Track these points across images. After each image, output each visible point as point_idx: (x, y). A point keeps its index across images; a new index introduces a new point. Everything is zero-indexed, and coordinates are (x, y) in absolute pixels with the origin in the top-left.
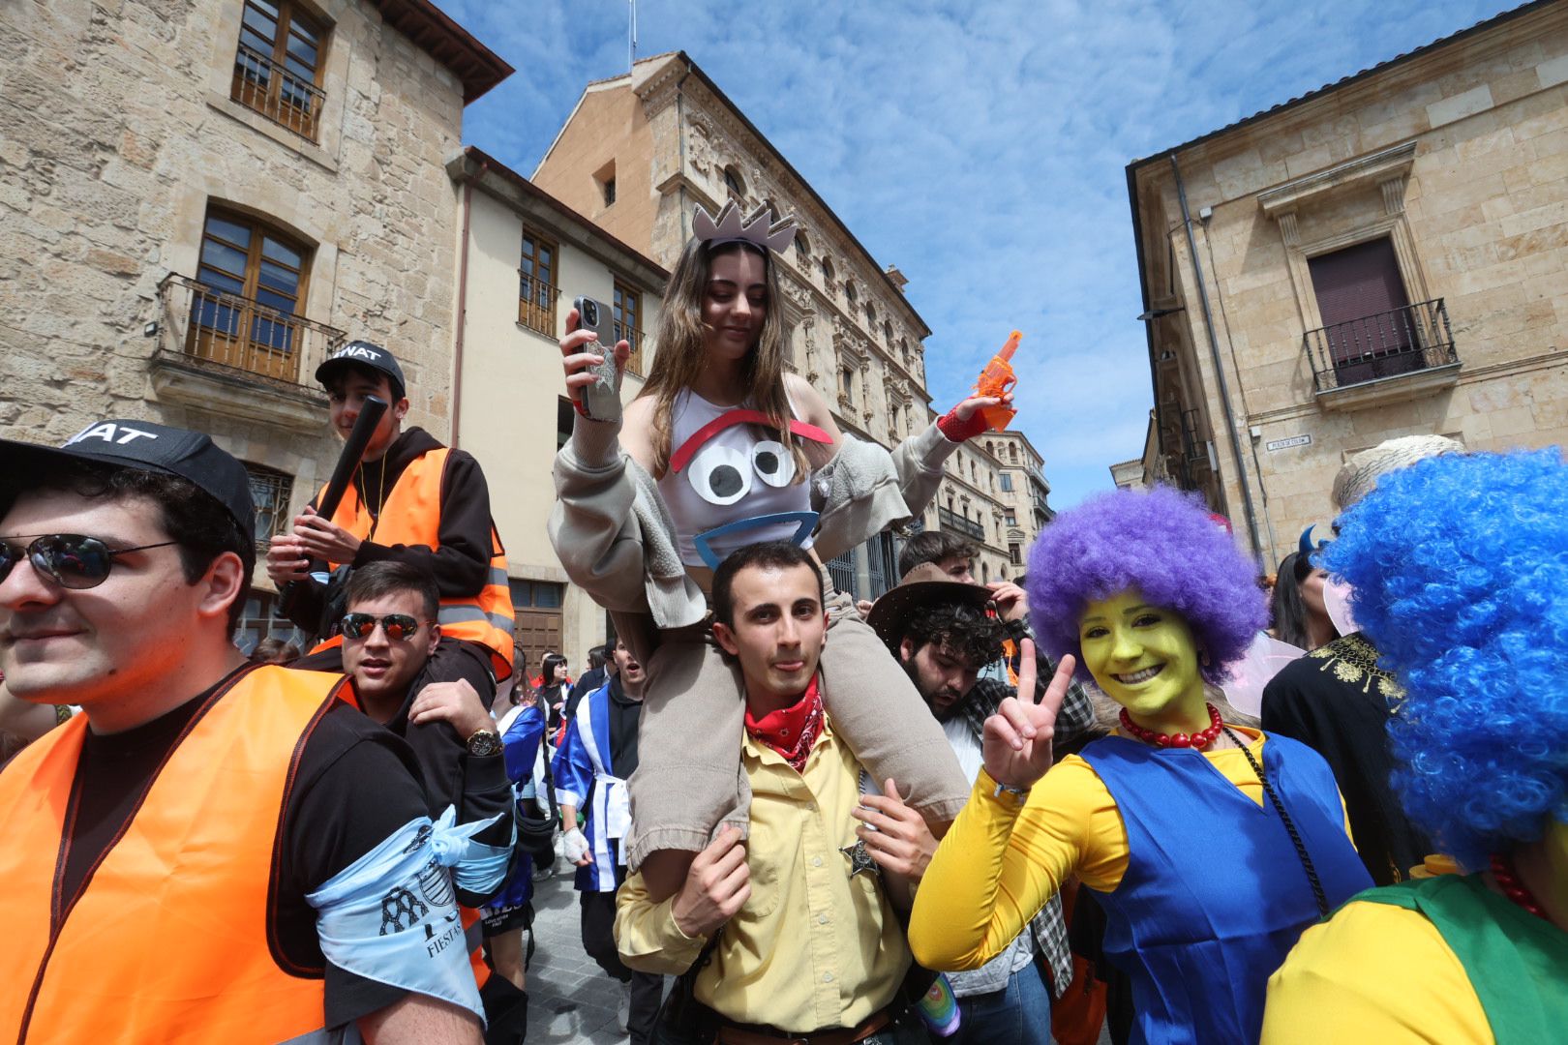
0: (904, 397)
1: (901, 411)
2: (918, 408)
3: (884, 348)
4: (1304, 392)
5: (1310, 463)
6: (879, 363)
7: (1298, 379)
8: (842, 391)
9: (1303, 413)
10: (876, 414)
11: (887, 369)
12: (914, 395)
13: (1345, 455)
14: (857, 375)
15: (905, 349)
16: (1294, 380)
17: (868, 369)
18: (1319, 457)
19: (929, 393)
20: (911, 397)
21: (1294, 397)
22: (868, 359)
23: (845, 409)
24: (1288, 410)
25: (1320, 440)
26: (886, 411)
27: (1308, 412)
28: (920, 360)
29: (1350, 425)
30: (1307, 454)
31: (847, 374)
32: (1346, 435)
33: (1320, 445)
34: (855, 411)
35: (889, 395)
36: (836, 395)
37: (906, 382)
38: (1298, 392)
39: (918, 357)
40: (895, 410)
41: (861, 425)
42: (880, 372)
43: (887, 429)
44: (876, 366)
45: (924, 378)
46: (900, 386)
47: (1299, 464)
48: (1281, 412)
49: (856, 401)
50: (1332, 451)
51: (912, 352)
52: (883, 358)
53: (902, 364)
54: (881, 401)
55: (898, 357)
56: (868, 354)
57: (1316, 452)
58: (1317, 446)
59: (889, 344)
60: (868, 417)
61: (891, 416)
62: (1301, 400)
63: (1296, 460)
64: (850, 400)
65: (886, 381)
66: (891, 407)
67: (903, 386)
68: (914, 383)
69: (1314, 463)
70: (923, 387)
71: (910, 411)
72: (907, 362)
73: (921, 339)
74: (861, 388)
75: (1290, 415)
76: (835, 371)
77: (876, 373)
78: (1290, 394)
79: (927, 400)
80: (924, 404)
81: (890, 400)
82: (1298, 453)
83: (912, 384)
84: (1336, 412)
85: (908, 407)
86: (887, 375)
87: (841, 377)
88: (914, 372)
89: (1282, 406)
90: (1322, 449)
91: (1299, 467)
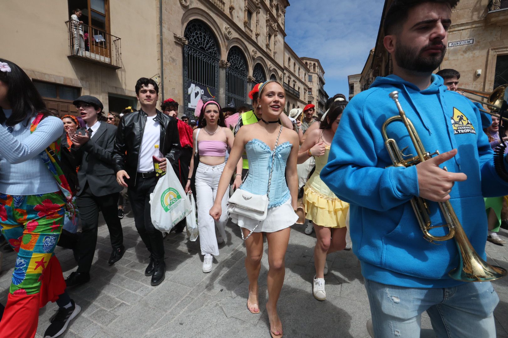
0: (275, 31)
1: (273, 37)
2: (279, 37)
3: (268, 6)
4: (479, 14)
5: (469, 55)
6: (265, 12)
7: (478, 5)
8: (246, 19)
9: (474, 26)
10: (261, 35)
11: (268, 15)
12: (279, 31)
13: (490, 50)
14: (254, 15)
15: (277, 10)
16: (475, 6)
17: (259, 13)
18: (475, 52)
19: (285, 32)
20: (277, 31)
21: (472, 17)
22: (260, 8)
23: (247, 29)
24: (467, 24)
25: (479, 42)
26: (265, 35)
27: (477, 25)
28: (283, 16)
29: (499, 34)
30: (469, 50)
31: (250, 14)
32: (494, 40)
33: (477, 45)
34: (252, 31)
35: (268, 28)
36: (243, 21)
37: (276, 24)
38: (476, 13)
39: (283, 15)
40: (270, 36)
41: (254, 38)
42: (265, 16)
43: (266, 43)
44: (263, 13)
45: (284, 25)
46: (273, 25)
47: (462, 55)
48: (462, 25)
49: (253, 27)
50: (483, 48)
51: (280, 12)
52: (267, 11)
53: (275, 16)
54: (264, 30)
55: (274, 12)
56: (260, 5)
57: (474, 49)
58: (476, 45)
59: (271, 5)
60: (257, 35)
61: (268, 37)
62: (475, 18)
63: (462, 53)
64: (250, 26)
65: (267, 21)
66: (268, 33)
67: (275, 25)
68: (280, 26)
69: (471, 55)
70: (283, 29)
71: (276, 38)
72: (277, 15)
73: (285, 7)
74: (255, 21)
75: (467, 27)
76: (244, 9)
77: (263, 17)
78: (471, 14)
79: (284, 35)
80: (283, 36)
81: (268, 30)
82: (464, 49)
83: (279, 26)
84: (494, 25)
85: (276, 36)
86: (268, 18)
87: (246, 13)
88: (280, 21)
89: (464, 21)
90: (478, 47)
91: (462, 57)
